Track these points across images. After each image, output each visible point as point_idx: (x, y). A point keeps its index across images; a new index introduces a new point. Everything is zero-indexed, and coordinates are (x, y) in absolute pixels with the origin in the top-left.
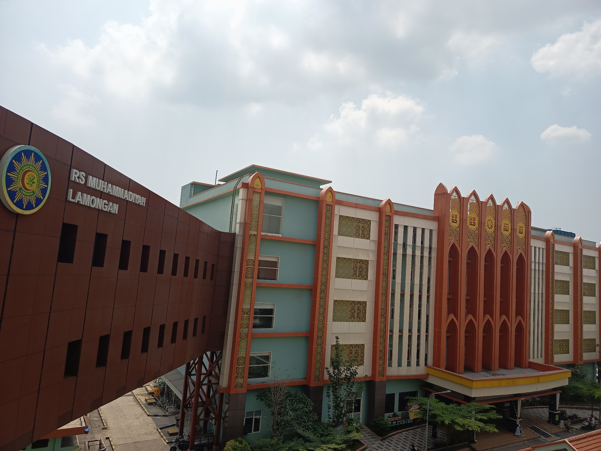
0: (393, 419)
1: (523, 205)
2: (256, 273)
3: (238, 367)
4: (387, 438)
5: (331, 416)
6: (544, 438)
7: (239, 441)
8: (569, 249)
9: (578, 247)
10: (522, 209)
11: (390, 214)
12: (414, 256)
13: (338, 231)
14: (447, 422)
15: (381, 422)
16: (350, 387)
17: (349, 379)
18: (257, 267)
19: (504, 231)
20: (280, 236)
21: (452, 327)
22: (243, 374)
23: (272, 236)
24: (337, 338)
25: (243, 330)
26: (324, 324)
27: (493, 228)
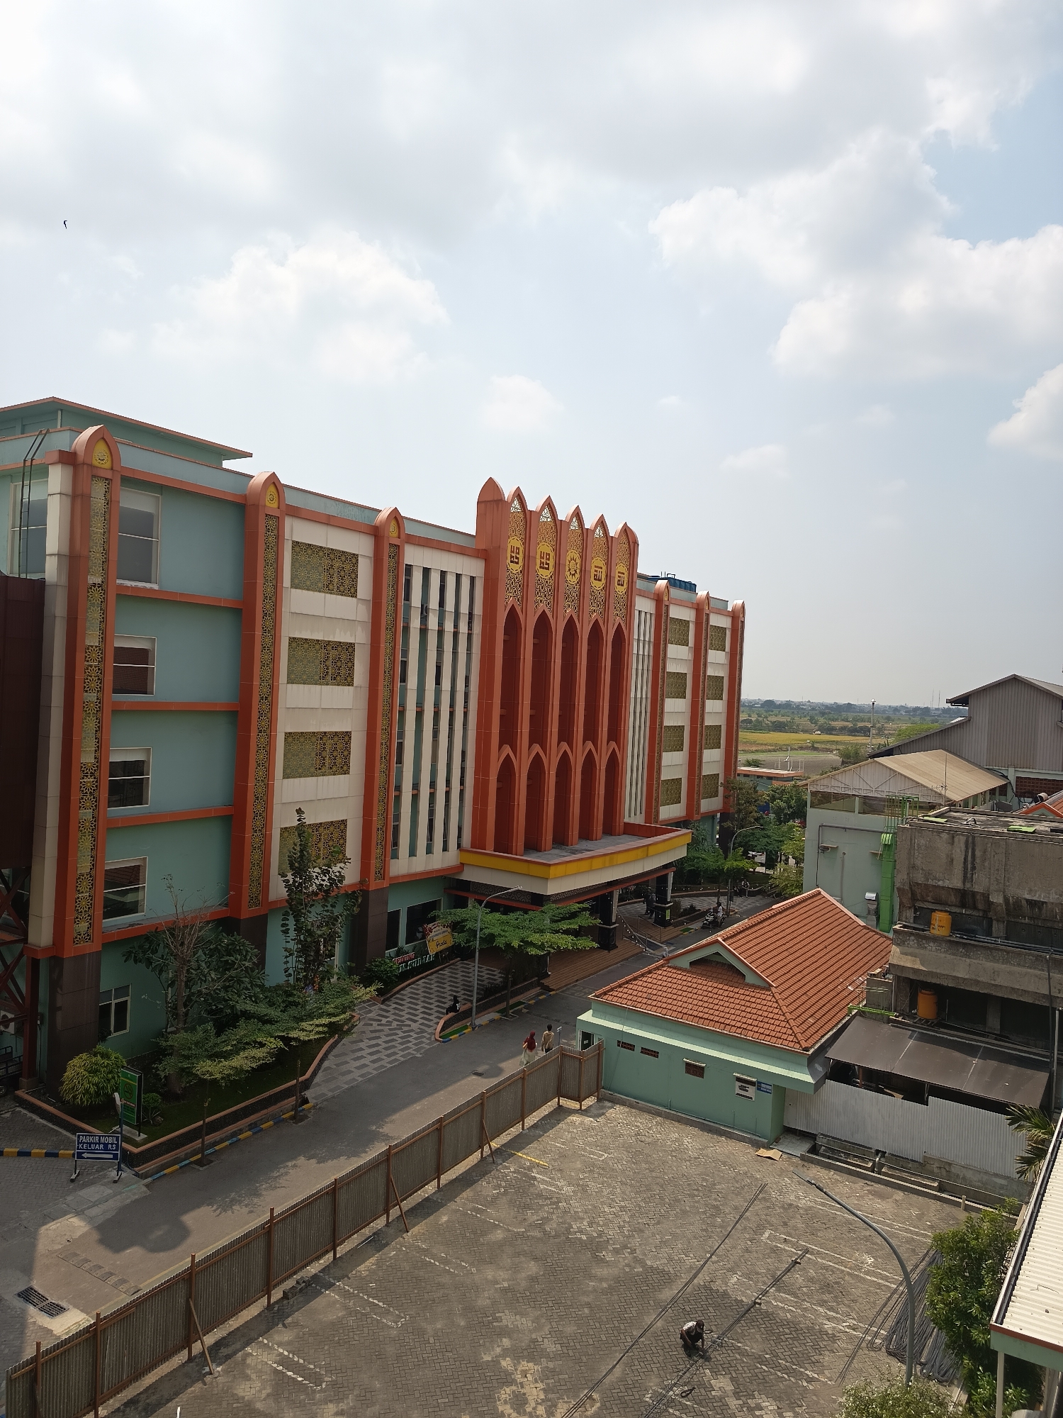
0: (400, 959)
1: (626, 530)
2: (109, 678)
3: (78, 898)
4: (391, 996)
5: (291, 971)
6: (652, 951)
7: (99, 1053)
8: (687, 615)
9: (702, 609)
10: (624, 538)
11: (397, 542)
12: (441, 633)
13: (291, 579)
14: (516, 944)
15: (382, 968)
16: (330, 908)
17: (327, 892)
18: (110, 664)
19: (594, 581)
20: (156, 587)
21: (507, 770)
22: (91, 912)
23: (136, 588)
24: (299, 811)
25: (86, 813)
26: (267, 786)
27: (577, 576)
